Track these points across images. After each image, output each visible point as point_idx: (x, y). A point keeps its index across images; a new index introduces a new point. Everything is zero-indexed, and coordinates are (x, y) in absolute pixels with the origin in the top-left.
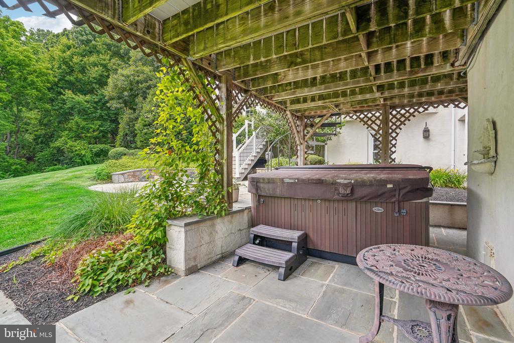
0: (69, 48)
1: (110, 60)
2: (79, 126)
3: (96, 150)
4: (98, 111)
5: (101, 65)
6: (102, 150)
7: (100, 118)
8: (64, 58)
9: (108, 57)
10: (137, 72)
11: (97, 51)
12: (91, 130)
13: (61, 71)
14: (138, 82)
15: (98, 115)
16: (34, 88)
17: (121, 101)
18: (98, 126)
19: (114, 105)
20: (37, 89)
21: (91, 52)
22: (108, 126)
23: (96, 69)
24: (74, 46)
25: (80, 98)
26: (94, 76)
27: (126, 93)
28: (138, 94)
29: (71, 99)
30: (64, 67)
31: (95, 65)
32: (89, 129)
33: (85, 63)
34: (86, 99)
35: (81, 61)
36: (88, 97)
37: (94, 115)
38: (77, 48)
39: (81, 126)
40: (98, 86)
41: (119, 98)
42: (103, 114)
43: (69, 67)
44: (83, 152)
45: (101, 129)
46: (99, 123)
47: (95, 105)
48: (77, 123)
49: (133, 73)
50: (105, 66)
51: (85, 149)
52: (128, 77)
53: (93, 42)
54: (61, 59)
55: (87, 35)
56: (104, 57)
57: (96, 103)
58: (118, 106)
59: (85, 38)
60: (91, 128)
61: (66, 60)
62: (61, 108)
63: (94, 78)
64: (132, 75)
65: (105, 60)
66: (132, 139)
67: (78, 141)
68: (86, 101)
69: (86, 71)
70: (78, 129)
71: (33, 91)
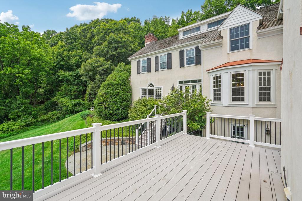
0: (62, 47)
1: (83, 52)
2: (66, 89)
3: (74, 103)
4: (76, 80)
5: (78, 55)
6: (78, 103)
7: (77, 84)
8: (59, 53)
9: (82, 51)
10: (97, 61)
11: (77, 48)
12: (72, 91)
13: (57, 59)
14: (97, 67)
15: (76, 82)
16: (44, 71)
17: (88, 77)
18: (76, 89)
19: (84, 79)
20: (45, 71)
21: (73, 49)
22: (81, 88)
23: (76, 58)
24: (64, 46)
25: (67, 74)
26: (74, 62)
27: (90, 73)
28: (97, 73)
29: (62, 75)
30: (59, 57)
31: (75, 56)
32: (71, 91)
33: (70, 55)
34: (70, 74)
35: (68, 54)
36: (71, 73)
37: (74, 83)
38: (66, 47)
39: (67, 89)
40: (76, 67)
41: (87, 75)
42: (79, 82)
43: (62, 57)
44: (68, 104)
45: (78, 90)
46: (77, 87)
47: (74, 77)
48: (65, 87)
49: (94, 62)
50: (80, 56)
51: (69, 102)
52: (92, 64)
53: (74, 43)
54: (58, 53)
55: (71, 39)
56: (79, 51)
57: (75, 76)
58: (87, 80)
59: (70, 41)
60: (72, 89)
61: (60, 54)
62: (57, 79)
63: (74, 63)
64: (94, 63)
65: (80, 53)
66: (94, 96)
67: (66, 98)
68: (70, 75)
69: (70, 59)
70: (65, 91)
71: (43, 72)
